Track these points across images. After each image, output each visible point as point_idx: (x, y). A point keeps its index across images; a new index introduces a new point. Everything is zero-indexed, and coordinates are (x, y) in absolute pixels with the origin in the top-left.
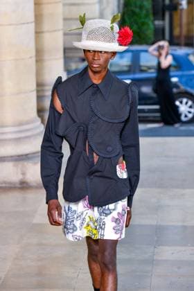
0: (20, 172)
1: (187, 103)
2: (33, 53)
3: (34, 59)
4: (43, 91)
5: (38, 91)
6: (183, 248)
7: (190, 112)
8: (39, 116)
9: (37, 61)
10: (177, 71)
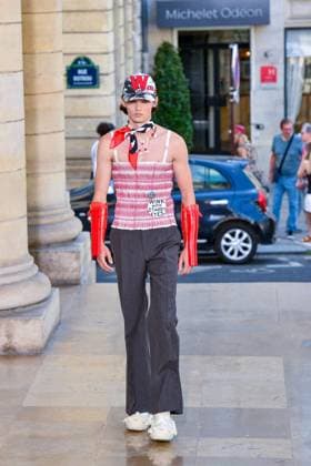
0: (4, 334)
1: (241, 235)
2: (23, 164)
3: (24, 172)
4: (36, 217)
5: (29, 218)
6: (239, 440)
7: (245, 249)
8: (31, 253)
9: (27, 175)
10: (227, 190)
